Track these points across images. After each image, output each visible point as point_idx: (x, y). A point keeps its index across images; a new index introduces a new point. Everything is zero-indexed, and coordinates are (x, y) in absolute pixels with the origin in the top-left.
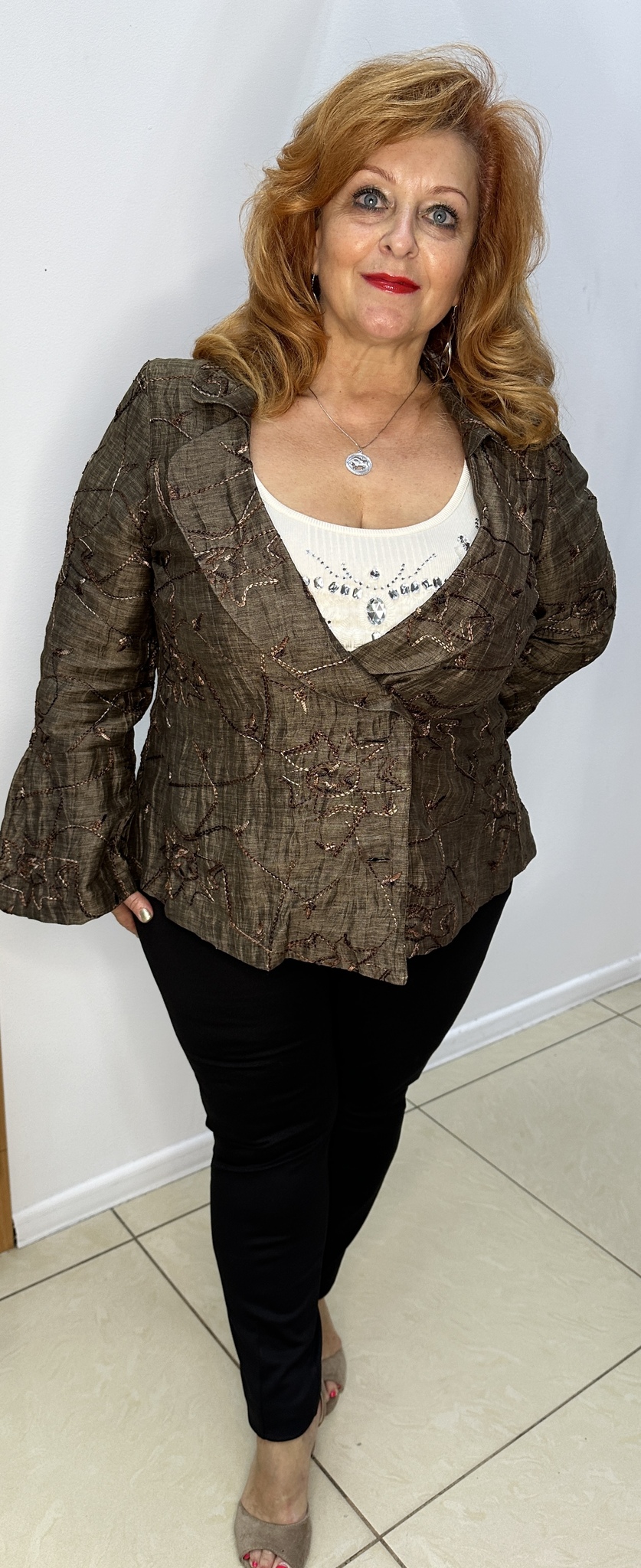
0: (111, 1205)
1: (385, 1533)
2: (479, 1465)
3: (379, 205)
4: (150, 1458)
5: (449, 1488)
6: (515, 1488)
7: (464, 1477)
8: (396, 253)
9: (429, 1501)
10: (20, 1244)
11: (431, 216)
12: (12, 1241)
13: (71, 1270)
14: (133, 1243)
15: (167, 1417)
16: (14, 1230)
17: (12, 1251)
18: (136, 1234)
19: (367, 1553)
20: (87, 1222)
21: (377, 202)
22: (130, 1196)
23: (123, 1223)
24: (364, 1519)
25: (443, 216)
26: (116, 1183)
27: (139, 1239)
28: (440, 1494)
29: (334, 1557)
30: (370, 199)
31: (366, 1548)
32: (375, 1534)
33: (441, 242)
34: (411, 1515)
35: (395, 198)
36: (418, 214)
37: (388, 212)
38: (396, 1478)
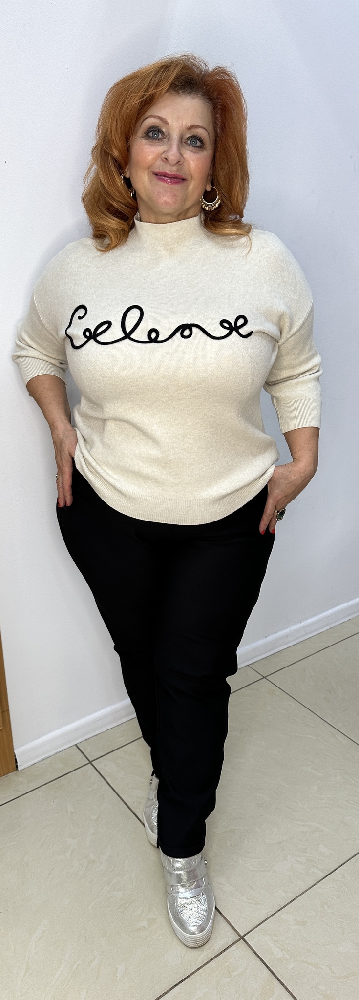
0: (75, 743)
1: (245, 935)
2: (303, 893)
3: (160, 136)
4: (101, 894)
5: (284, 907)
6: (325, 906)
7: (293, 900)
8: (171, 162)
9: (273, 915)
10: (19, 768)
11: (189, 142)
12: (15, 766)
13: (52, 782)
14: (90, 764)
15: (111, 869)
16: (16, 759)
17: (15, 772)
18: (91, 760)
19: (234, 947)
20: (61, 753)
21: (159, 135)
22: (87, 737)
23: (83, 753)
24: (232, 927)
25: (194, 141)
26: (78, 729)
27: (93, 763)
28: (279, 910)
29: (214, 949)
30: (155, 133)
31: (233, 944)
32: (239, 935)
33: (196, 154)
34: (261, 923)
35: (168, 132)
36: (182, 141)
37: (165, 140)
38: (251, 901)
